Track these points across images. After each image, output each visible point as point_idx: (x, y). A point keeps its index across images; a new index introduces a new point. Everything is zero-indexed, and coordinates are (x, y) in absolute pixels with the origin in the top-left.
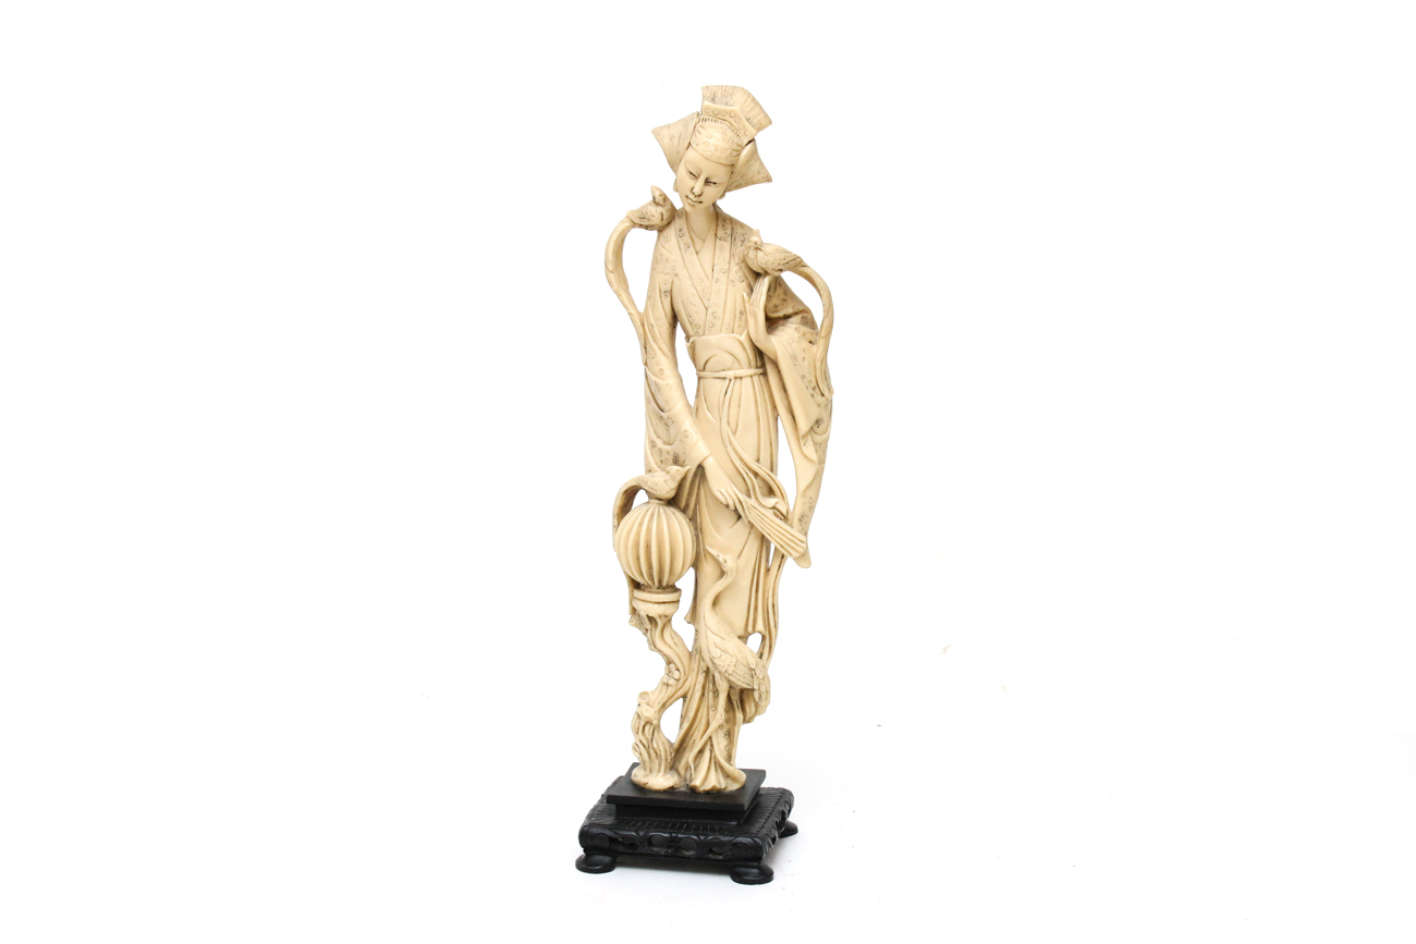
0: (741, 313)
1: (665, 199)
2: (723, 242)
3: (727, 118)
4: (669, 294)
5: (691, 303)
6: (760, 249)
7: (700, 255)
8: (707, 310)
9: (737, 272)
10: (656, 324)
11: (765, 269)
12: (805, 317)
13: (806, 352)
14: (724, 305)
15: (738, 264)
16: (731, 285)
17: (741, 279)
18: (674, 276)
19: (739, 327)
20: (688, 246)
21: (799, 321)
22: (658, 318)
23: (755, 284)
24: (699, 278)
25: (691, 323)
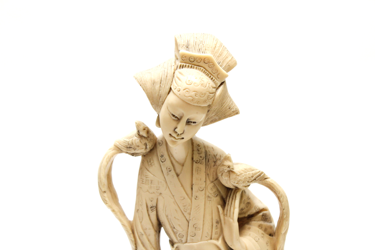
0: (217, 222)
1: (148, 132)
2: (199, 165)
3: (202, 64)
4: (155, 209)
5: (175, 217)
6: (232, 172)
7: (180, 176)
8: (189, 223)
9: (212, 188)
10: (145, 233)
11: (237, 186)
12: (265, 214)
13: (268, 245)
14: (204, 218)
15: (212, 182)
16: (208, 200)
17: (216, 194)
18: (159, 195)
19: (215, 234)
20: (170, 170)
21: (261, 219)
22: (146, 229)
23: (227, 197)
24: (181, 197)
25: (175, 233)
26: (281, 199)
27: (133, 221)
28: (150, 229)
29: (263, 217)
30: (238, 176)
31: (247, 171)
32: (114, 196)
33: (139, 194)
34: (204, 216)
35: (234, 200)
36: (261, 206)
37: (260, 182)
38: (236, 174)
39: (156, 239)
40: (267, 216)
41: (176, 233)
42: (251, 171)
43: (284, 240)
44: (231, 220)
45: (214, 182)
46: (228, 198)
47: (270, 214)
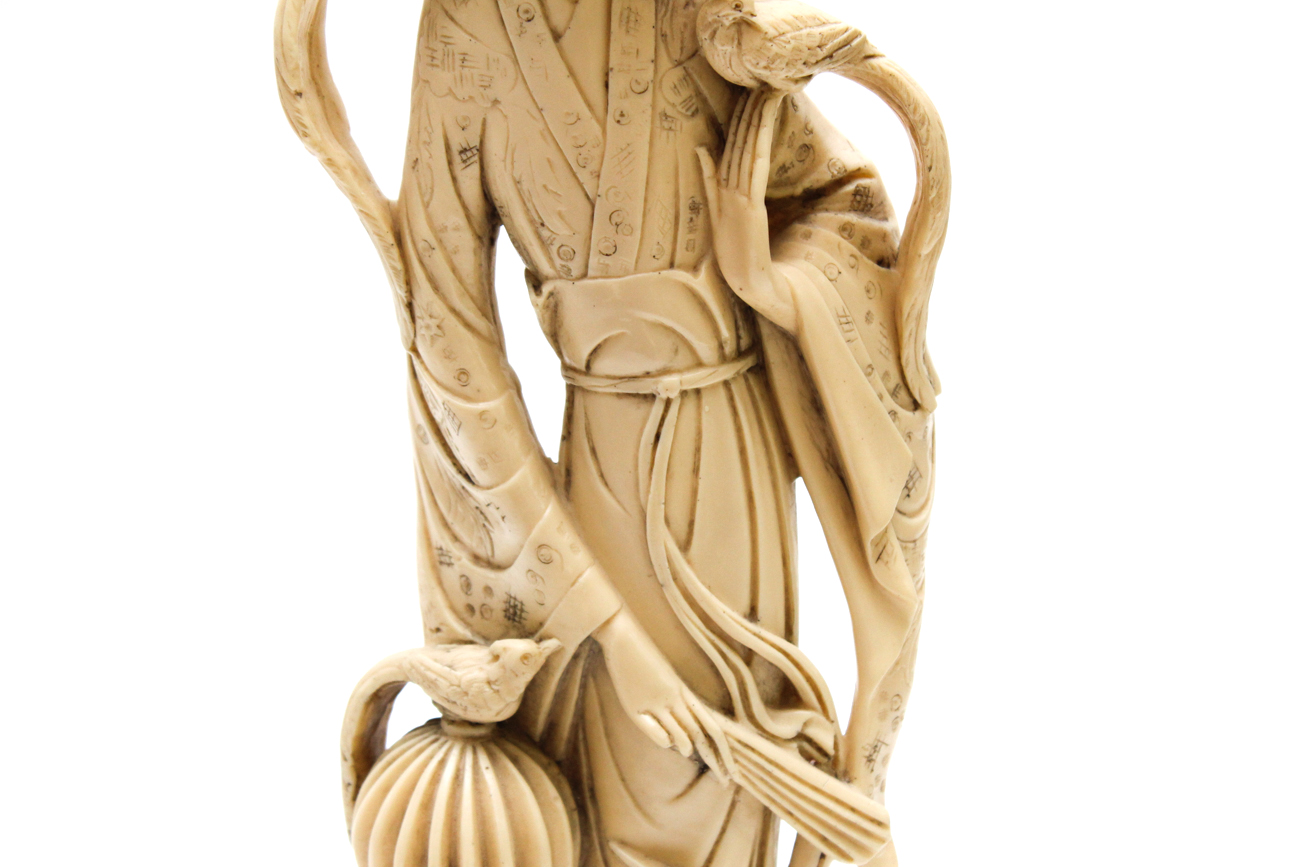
4: (476, 158)
5: (545, 187)
6: (750, 25)
7: (564, 41)
8: (593, 207)
9: (678, 87)
10: (440, 241)
11: (765, 79)
12: (865, 188)
13: (871, 295)
14: (646, 189)
15: (679, 63)
16: (663, 128)
17: (691, 107)
18: (489, 105)
19: (687, 249)
20: (529, 16)
21: (849, 204)
22: (446, 227)
23: (730, 118)
24: (568, 114)
25: (544, 244)
26: (922, 132)
27: (400, 201)
28: (457, 229)
29: (858, 198)
30: (770, 40)
31: (801, 26)
32: (332, 113)
33: (419, 106)
34: (647, 183)
35: (753, 130)
36: (850, 160)
37: (849, 70)
38: (762, 35)
39: (481, 265)
40: (870, 195)
41: (549, 242)
42: (818, 26)
43: (929, 278)
44: (743, 200)
45: (685, 65)
46: (734, 122)
47: (881, 190)
